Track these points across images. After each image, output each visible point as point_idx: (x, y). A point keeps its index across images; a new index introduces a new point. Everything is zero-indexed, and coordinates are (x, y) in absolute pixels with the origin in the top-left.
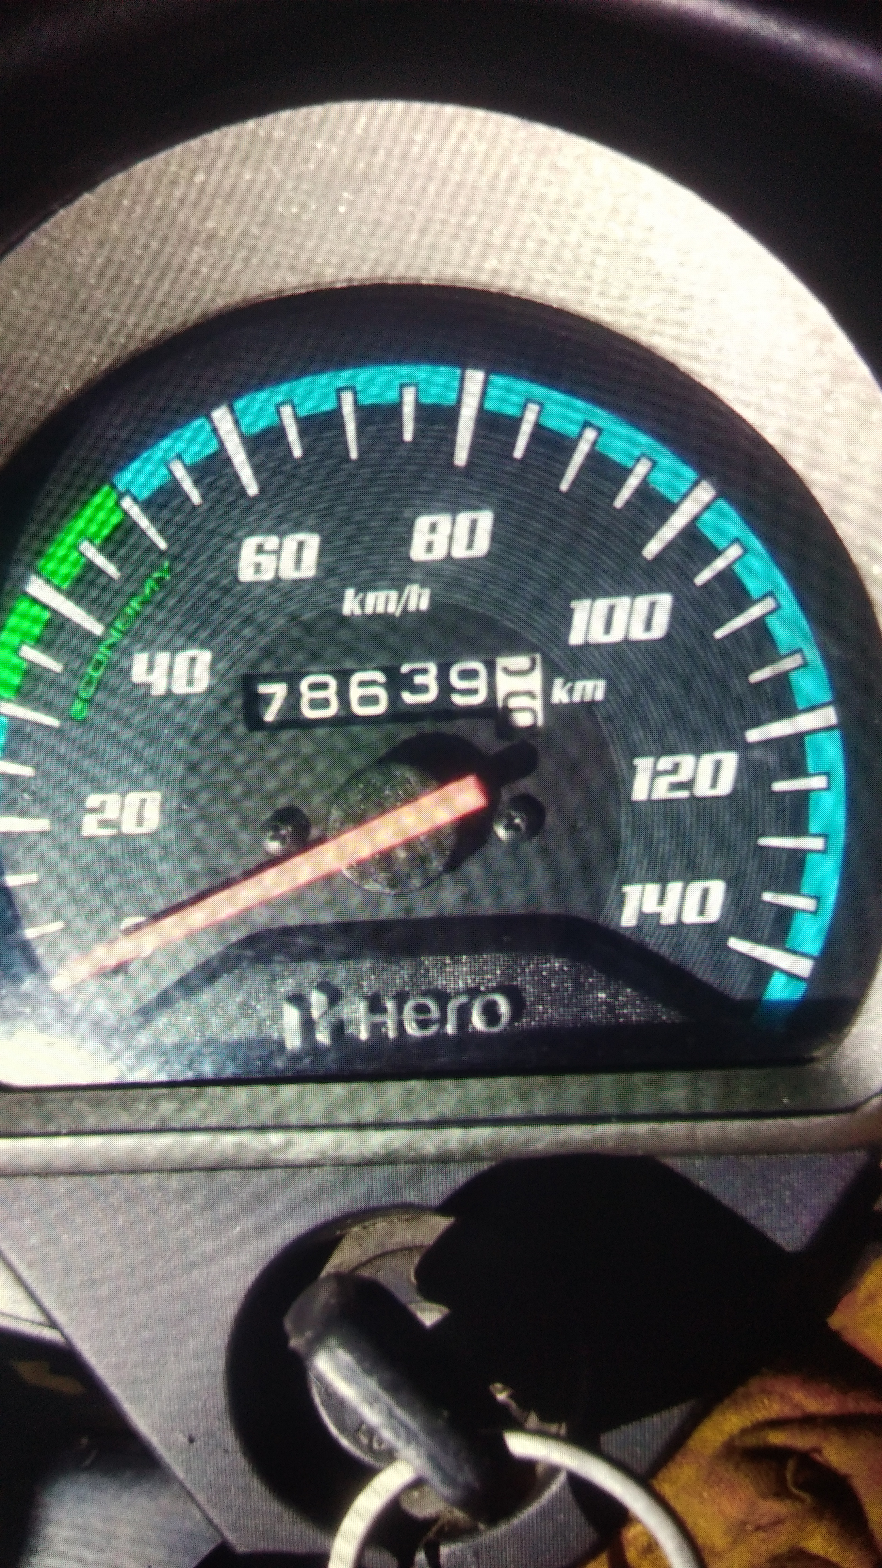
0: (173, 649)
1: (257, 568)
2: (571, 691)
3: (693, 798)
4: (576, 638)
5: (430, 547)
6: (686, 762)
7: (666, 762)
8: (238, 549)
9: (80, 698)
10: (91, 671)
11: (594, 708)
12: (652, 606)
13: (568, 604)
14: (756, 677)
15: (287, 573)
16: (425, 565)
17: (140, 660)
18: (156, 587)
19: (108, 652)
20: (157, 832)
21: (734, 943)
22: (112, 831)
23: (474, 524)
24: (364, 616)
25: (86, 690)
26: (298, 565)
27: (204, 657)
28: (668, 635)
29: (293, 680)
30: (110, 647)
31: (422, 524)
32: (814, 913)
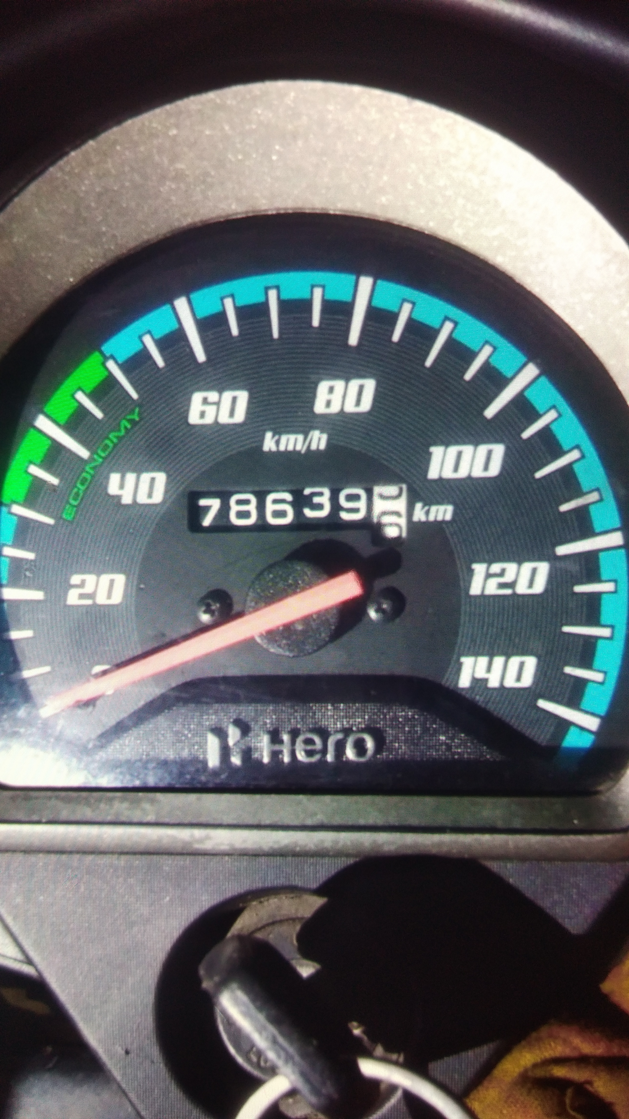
0: (139, 471)
1: (202, 415)
2: (427, 513)
3: (515, 595)
4: (433, 474)
5: (328, 404)
6: (511, 568)
7: (496, 568)
8: (189, 401)
9: (70, 504)
10: (79, 485)
11: (444, 526)
12: (490, 453)
13: (428, 448)
14: (564, 508)
15: (224, 419)
16: (324, 416)
17: (115, 478)
18: (129, 426)
19: (92, 472)
20: (121, 603)
21: (543, 704)
22: (89, 602)
23: (361, 388)
24: (278, 453)
25: (75, 499)
26: (232, 414)
27: (161, 478)
28: (501, 474)
29: (225, 497)
30: (94, 468)
31: (323, 387)
32: (602, 683)
